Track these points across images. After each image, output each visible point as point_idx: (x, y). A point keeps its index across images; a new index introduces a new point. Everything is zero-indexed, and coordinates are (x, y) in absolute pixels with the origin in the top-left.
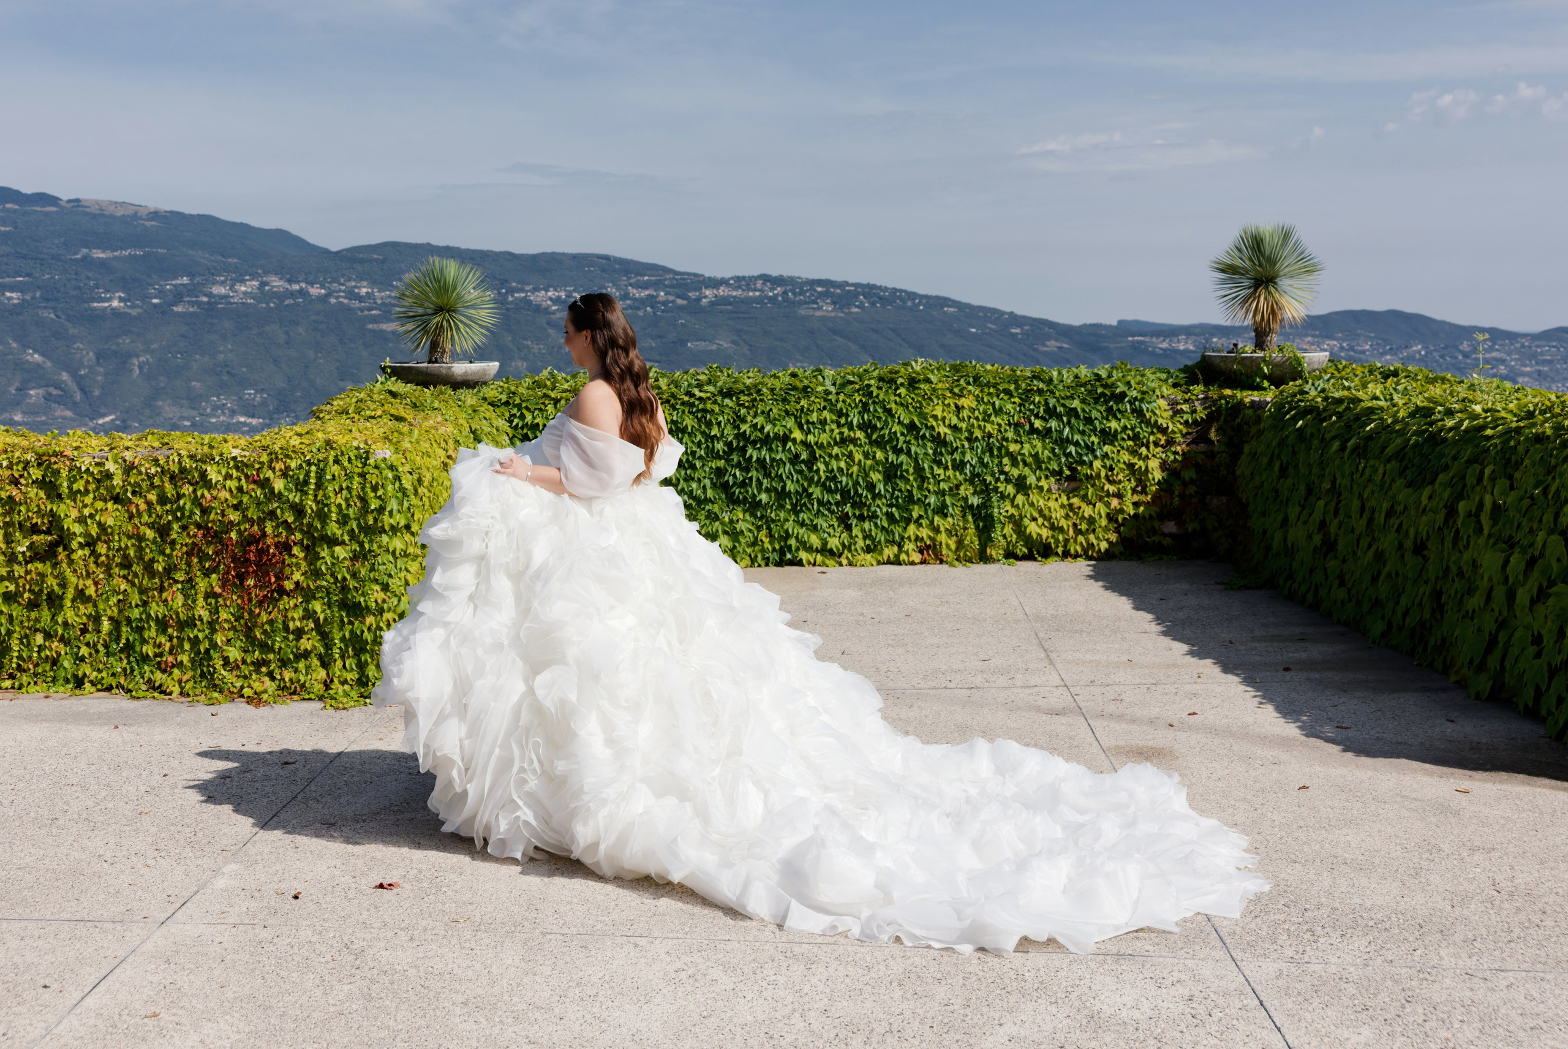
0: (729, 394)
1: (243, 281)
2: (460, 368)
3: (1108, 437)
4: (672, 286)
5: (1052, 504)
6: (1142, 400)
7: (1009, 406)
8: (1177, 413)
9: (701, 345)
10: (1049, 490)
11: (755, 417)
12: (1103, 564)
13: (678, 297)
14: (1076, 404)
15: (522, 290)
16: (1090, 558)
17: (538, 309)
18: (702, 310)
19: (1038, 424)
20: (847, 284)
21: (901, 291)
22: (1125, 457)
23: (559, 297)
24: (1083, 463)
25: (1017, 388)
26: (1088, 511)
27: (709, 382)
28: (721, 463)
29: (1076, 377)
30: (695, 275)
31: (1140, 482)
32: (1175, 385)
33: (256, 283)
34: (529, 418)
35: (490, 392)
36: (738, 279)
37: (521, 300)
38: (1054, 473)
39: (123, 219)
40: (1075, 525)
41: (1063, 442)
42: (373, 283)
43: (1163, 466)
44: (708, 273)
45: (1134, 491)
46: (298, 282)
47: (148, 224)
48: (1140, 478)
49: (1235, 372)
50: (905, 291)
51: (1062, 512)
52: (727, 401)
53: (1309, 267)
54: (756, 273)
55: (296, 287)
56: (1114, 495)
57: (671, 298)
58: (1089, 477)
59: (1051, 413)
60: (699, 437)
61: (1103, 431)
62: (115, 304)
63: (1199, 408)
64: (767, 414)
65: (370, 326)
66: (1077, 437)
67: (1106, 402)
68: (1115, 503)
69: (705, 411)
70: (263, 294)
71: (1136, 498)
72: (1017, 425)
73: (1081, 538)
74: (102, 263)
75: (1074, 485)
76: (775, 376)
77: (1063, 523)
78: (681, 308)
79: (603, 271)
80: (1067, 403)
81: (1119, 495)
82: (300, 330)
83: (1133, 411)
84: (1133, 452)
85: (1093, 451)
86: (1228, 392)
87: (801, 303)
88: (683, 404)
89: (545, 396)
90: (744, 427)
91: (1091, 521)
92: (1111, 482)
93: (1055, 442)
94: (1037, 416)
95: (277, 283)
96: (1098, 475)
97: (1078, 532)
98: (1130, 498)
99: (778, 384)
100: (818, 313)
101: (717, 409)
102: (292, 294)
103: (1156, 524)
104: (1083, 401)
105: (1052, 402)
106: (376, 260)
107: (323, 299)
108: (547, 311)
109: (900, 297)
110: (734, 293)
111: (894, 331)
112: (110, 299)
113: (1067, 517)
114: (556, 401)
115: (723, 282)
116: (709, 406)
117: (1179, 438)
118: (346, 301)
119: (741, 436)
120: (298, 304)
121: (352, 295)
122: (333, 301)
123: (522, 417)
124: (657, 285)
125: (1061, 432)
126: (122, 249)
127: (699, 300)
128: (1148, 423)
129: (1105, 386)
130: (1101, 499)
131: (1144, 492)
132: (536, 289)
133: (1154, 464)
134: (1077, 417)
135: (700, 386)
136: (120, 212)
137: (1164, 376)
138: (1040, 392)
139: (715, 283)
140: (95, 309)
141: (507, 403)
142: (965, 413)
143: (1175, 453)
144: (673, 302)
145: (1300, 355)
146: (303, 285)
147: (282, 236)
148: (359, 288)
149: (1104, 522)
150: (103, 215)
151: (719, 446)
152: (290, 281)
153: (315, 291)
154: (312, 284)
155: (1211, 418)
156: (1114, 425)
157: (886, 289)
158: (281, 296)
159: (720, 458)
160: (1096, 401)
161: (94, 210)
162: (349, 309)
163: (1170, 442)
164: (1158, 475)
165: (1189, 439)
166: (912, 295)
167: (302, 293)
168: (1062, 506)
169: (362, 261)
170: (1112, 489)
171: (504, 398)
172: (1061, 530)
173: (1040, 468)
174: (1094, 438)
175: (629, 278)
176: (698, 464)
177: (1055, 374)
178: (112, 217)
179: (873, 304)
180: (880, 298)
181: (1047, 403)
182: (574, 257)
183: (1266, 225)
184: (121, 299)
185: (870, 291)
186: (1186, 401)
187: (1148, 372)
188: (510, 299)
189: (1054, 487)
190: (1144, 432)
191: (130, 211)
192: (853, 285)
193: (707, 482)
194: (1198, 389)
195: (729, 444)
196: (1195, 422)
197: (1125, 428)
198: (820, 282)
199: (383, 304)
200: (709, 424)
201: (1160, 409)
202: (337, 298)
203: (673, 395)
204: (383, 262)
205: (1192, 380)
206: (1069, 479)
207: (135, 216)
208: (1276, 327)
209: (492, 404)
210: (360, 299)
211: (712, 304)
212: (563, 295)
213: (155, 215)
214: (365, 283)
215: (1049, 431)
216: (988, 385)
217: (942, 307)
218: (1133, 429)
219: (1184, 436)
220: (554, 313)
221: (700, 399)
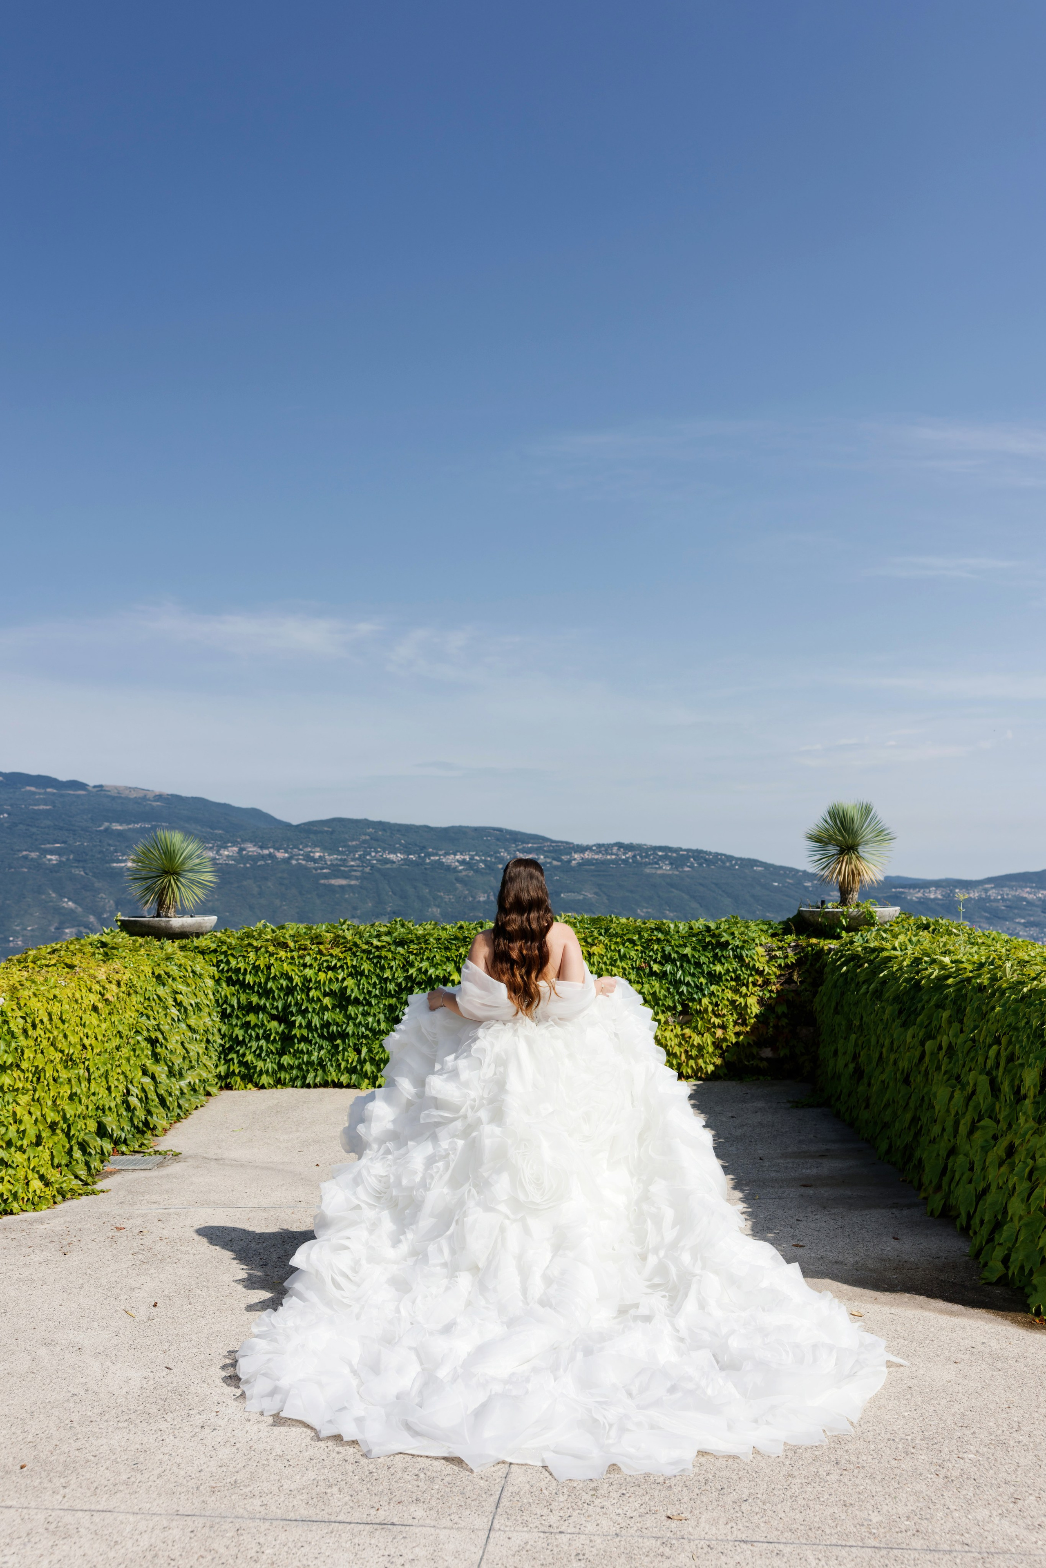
0: (401, 943)
1: (226, 848)
2: (177, 922)
3: (714, 978)
4: (550, 852)
5: (668, 1034)
6: (742, 948)
7: (633, 953)
8: (772, 958)
10: (666, 1022)
11: (422, 960)
12: (710, 1084)
13: (554, 859)
14: (687, 951)
15: (436, 854)
16: (700, 1079)
17: (449, 869)
18: (572, 869)
19: (656, 967)
20: (681, 849)
21: (722, 855)
22: (729, 994)
23: (464, 860)
24: (693, 1000)
25: (641, 937)
26: (697, 1040)
27: (389, 933)
28: (393, 1001)
29: (691, 928)
30: (567, 843)
31: (740, 1015)
32: (773, 935)
33: (236, 849)
34: (233, 963)
35: (203, 942)
36: (599, 846)
37: (436, 861)
38: (669, 1008)
39: (136, 801)
40: (686, 1052)
41: (677, 983)
42: (324, 849)
43: (761, 1001)
44: (577, 840)
45: (736, 1023)
46: (268, 848)
47: (155, 804)
48: (741, 1012)
49: (821, 924)
50: (725, 855)
51: (676, 1041)
52: (400, 949)
53: (882, 835)
54: (612, 841)
55: (266, 852)
56: (719, 1027)
57: (549, 860)
58: (698, 1012)
59: (667, 958)
60: (374, 979)
61: (709, 973)
62: (130, 864)
63: (791, 954)
64: (430, 960)
65: (322, 881)
66: (688, 979)
67: (713, 949)
68: (719, 1033)
69: (380, 957)
70: (241, 857)
71: (737, 1029)
72: (639, 969)
73: (692, 1063)
74: (120, 834)
75: (687, 1018)
76: (444, 929)
77: (677, 1050)
78: (556, 868)
79: (498, 840)
80: (680, 950)
81: (724, 1027)
82: (270, 884)
83: (735, 957)
84: (736, 991)
85: (702, 990)
86: (814, 941)
87: (646, 864)
88: (364, 951)
89: (250, 945)
90: (412, 971)
91: (700, 1048)
92: (717, 1016)
93: (670, 983)
94: (655, 961)
95: (252, 849)
96: (706, 1010)
97: (689, 1057)
98: (732, 1029)
99: (444, 935)
100: (659, 872)
101: (390, 955)
102: (263, 857)
103: (755, 1051)
104: (694, 949)
105: (668, 949)
106: (327, 832)
107: (287, 861)
108: (455, 870)
109: (721, 860)
110: (596, 857)
112: (125, 861)
113: (680, 1045)
115: (588, 848)
116: (384, 953)
117: (773, 979)
118: (304, 862)
119: (409, 978)
120: (267, 865)
121: (308, 858)
122: (294, 862)
123: (228, 963)
124: (538, 850)
125: (674, 974)
126: (135, 822)
127: (569, 861)
128: (747, 966)
129: (713, 936)
130: (708, 1030)
131: (744, 1024)
132: (447, 854)
133: (752, 1001)
134: (689, 962)
135: (378, 936)
136: (133, 795)
137: (765, 927)
138: (658, 941)
139: (582, 849)
140: (114, 868)
141: (215, 951)
142: (595, 959)
143: (771, 991)
144: (550, 863)
145: (873, 909)
146: (272, 850)
147: (255, 814)
148: (314, 852)
149: (711, 1049)
150: (120, 798)
151: (391, 987)
152: (261, 848)
153: (281, 855)
154: (278, 849)
155: (800, 962)
156: (718, 968)
157: (710, 853)
158: (255, 859)
159: (392, 996)
160: (705, 948)
161: (114, 793)
162: (306, 868)
163: (767, 983)
164: (755, 1009)
165: (783, 979)
166: (730, 858)
167: (271, 856)
168: (676, 1036)
169: (316, 833)
170: (717, 1021)
171: (213, 946)
172: (675, 1055)
173: (658, 1004)
174: (702, 980)
175: (517, 846)
176: (374, 1001)
177: (672, 926)
178: (127, 798)
179: (701, 865)
180: (706, 860)
181: (663, 951)
182: (476, 829)
183: (849, 803)
184: (134, 861)
185: (698, 855)
186: (780, 948)
187: (752, 925)
188: (428, 861)
189: (671, 1020)
190: (744, 974)
191: (140, 794)
192: (685, 850)
193: (382, 1017)
194: (790, 938)
195: (399, 985)
196: (787, 965)
197: (728, 971)
198: (660, 848)
199: (332, 865)
200: (383, 969)
201: (758, 956)
202: (297, 860)
203: (356, 945)
204: (332, 833)
205: (787, 931)
206: (681, 1013)
207: (145, 798)
208: (857, 885)
209: (203, 953)
210: (315, 860)
211: (579, 864)
212: (467, 858)
213: (160, 797)
214: (318, 849)
215: (665, 973)
216: (616, 935)
217: (752, 867)
218: (735, 971)
219: (778, 977)
220: (460, 871)
221: (377, 947)
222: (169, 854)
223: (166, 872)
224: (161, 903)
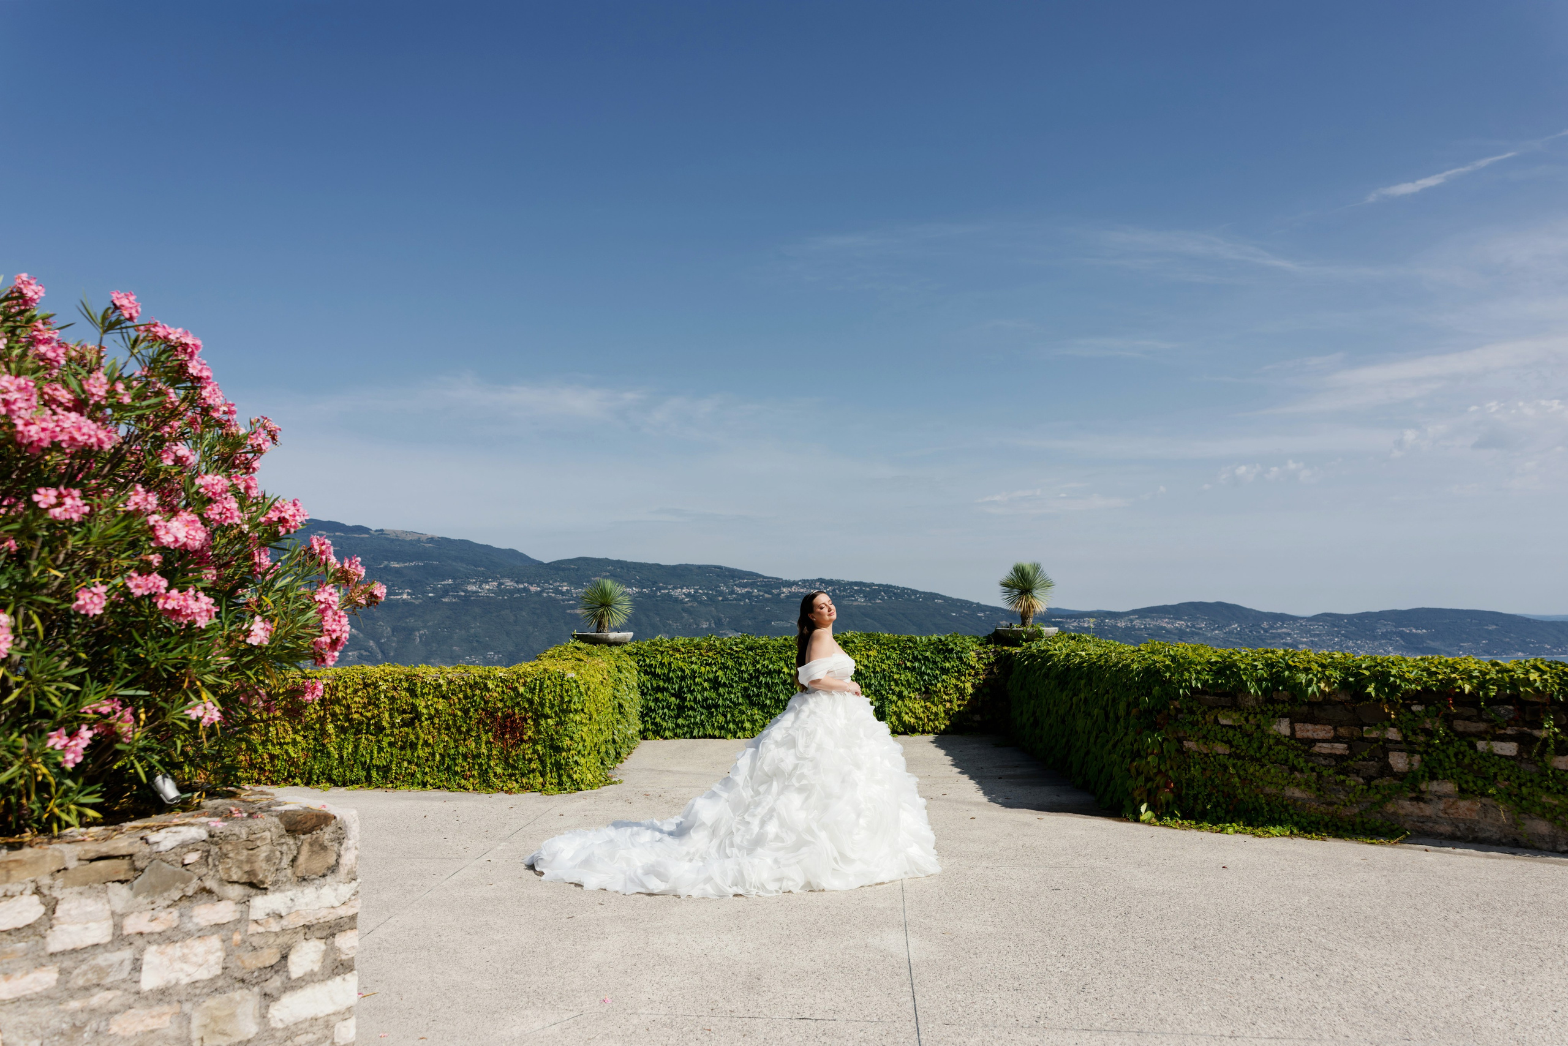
0: (751, 649)
1: (487, 582)
2: (613, 636)
3: (945, 671)
4: (762, 586)
5: (916, 706)
6: (962, 652)
7: (894, 655)
8: (980, 659)
9: (781, 624)
10: (915, 698)
11: (764, 660)
12: (943, 736)
13: (766, 593)
14: (928, 654)
15: (666, 588)
16: (936, 734)
17: (676, 600)
18: (781, 601)
19: (909, 664)
20: (873, 584)
21: (908, 589)
22: (954, 681)
23: (690, 593)
24: (932, 684)
25: (899, 646)
26: (934, 709)
27: (741, 643)
28: (747, 685)
29: (930, 640)
30: (777, 579)
31: (961, 694)
32: (980, 645)
33: (496, 584)
34: (648, 661)
35: (628, 648)
36: (804, 581)
37: (665, 594)
38: (917, 690)
39: (411, 542)
40: (928, 716)
41: (922, 674)
42: (571, 583)
43: (973, 686)
44: (785, 577)
45: (958, 699)
46: (523, 583)
47: (427, 545)
48: (961, 692)
49: (1008, 637)
50: (910, 589)
51: (922, 710)
52: (750, 653)
53: (1048, 584)
54: (815, 578)
55: (521, 586)
56: (948, 701)
57: (761, 593)
58: (935, 692)
59: (915, 659)
60: (735, 671)
61: (942, 668)
62: (405, 596)
63: (991, 656)
64: (770, 659)
65: (569, 611)
66: (928, 671)
67: (944, 653)
68: (948, 705)
69: (738, 657)
70: (500, 591)
71: (959, 702)
72: (898, 665)
73: (931, 723)
74: (397, 570)
75: (928, 696)
76: (776, 640)
77: (922, 715)
78: (767, 600)
79: (718, 576)
80: (924, 653)
81: (951, 701)
82: (524, 614)
83: (957, 658)
84: (958, 679)
85: (937, 678)
86: (1006, 648)
87: (844, 597)
88: (728, 654)
89: (657, 650)
90: (758, 666)
91: (936, 714)
92: (947, 694)
93: (918, 674)
94: (908, 660)
95: (509, 584)
96: (940, 691)
97: (930, 720)
98: (956, 703)
99: (776, 644)
100: (855, 603)
101: (744, 656)
102: (519, 591)
103: (970, 716)
104: (932, 653)
105: (916, 653)
106: (573, 569)
107: (539, 594)
108: (682, 601)
109: (906, 593)
110: (802, 591)
111: (903, 614)
112: (401, 594)
113: (924, 712)
114: (662, 653)
115: (795, 583)
116: (740, 655)
117: (981, 671)
118: (553, 595)
119: (756, 671)
120: (523, 597)
121: (557, 591)
122: (545, 595)
123: (644, 661)
124: (752, 585)
125: (920, 668)
126: (410, 561)
127: (779, 594)
128: (965, 664)
129: (944, 645)
130: (941, 703)
131: (963, 699)
132: (675, 588)
133: (968, 685)
134: (929, 661)
135: (736, 645)
136: (409, 538)
137: (975, 640)
138: (910, 648)
139: (789, 584)
140: (392, 600)
141: (637, 654)
142: (872, 659)
143: (979, 679)
144: (763, 596)
145: (1041, 629)
146: (526, 585)
147: (513, 554)
148: (562, 586)
149: (943, 715)
150: (398, 540)
151: (746, 676)
152: (517, 582)
153: (534, 589)
154: (532, 584)
155: (997, 661)
156: (947, 665)
157: (898, 588)
158: (512, 592)
159: (746, 682)
160: (939, 652)
161: (393, 536)
162: (554, 600)
163: (977, 674)
164: (970, 691)
165: (986, 673)
166: (915, 592)
167: (525, 590)
168: (922, 707)
169: (564, 570)
170: (947, 698)
171: (635, 651)
172: (921, 719)
173: (910, 687)
174: (937, 672)
175: (735, 581)
176: (735, 685)
177: (918, 638)
178: (403, 541)
179: (890, 598)
180: (894, 594)
181: (913, 654)
182: (700, 567)
183: (1026, 562)
184: (409, 594)
185: (888, 589)
186: (985, 653)
187: (967, 638)
188: (659, 594)
189: (918, 697)
190: (963, 668)
191: (415, 537)
192: (877, 585)
193: (739, 694)
194: (991, 646)
195: (750, 675)
196: (989, 663)
197: (953, 666)
198: (856, 584)
199: (577, 597)
200: (740, 665)
201: (972, 657)
202: (548, 593)
203: (722, 650)
204: (577, 570)
205: (989, 642)
206: (924, 693)
207: (419, 541)
208: (1032, 614)
209: (629, 654)
210: (562, 593)
211: (787, 597)
212: (692, 591)
213: (432, 540)
214: (566, 584)
215: (914, 668)
216: (884, 644)
217: (934, 599)
218: (957, 667)
219: (984, 670)
220: (686, 603)
221: (736, 651)
222: (604, 593)
223: (603, 605)
224: (600, 624)
